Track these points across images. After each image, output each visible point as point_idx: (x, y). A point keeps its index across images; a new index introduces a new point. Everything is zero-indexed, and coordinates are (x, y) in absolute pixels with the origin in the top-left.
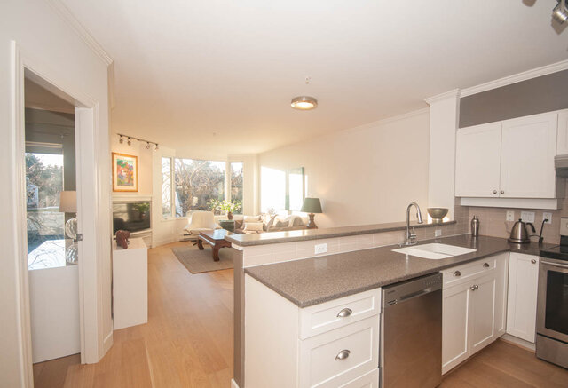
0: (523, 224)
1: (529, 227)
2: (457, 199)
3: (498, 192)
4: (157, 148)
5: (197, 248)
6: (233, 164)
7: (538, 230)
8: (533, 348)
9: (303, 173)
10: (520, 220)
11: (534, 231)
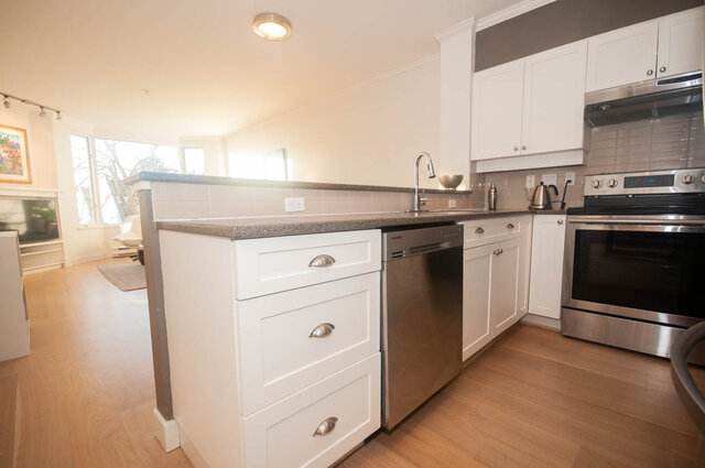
0: (545, 187)
1: (551, 191)
2: (474, 163)
3: (520, 147)
4: (59, 118)
5: (138, 263)
6: (187, 151)
7: (561, 191)
8: (558, 326)
9: (285, 157)
10: (542, 183)
11: (557, 193)
